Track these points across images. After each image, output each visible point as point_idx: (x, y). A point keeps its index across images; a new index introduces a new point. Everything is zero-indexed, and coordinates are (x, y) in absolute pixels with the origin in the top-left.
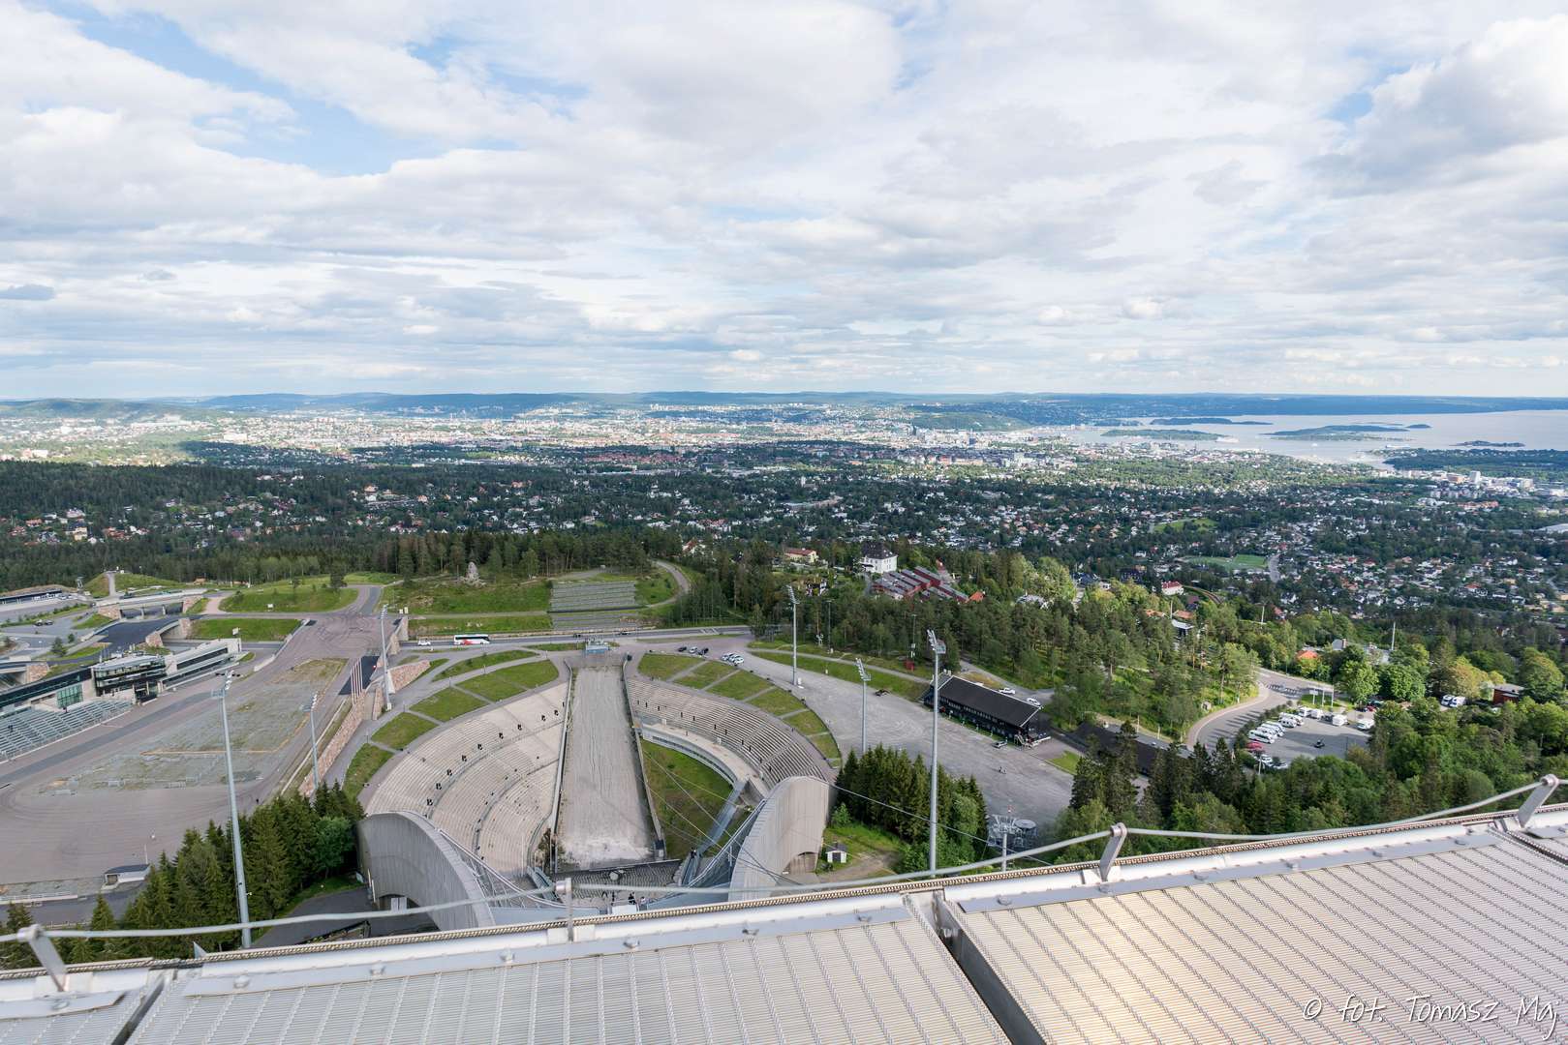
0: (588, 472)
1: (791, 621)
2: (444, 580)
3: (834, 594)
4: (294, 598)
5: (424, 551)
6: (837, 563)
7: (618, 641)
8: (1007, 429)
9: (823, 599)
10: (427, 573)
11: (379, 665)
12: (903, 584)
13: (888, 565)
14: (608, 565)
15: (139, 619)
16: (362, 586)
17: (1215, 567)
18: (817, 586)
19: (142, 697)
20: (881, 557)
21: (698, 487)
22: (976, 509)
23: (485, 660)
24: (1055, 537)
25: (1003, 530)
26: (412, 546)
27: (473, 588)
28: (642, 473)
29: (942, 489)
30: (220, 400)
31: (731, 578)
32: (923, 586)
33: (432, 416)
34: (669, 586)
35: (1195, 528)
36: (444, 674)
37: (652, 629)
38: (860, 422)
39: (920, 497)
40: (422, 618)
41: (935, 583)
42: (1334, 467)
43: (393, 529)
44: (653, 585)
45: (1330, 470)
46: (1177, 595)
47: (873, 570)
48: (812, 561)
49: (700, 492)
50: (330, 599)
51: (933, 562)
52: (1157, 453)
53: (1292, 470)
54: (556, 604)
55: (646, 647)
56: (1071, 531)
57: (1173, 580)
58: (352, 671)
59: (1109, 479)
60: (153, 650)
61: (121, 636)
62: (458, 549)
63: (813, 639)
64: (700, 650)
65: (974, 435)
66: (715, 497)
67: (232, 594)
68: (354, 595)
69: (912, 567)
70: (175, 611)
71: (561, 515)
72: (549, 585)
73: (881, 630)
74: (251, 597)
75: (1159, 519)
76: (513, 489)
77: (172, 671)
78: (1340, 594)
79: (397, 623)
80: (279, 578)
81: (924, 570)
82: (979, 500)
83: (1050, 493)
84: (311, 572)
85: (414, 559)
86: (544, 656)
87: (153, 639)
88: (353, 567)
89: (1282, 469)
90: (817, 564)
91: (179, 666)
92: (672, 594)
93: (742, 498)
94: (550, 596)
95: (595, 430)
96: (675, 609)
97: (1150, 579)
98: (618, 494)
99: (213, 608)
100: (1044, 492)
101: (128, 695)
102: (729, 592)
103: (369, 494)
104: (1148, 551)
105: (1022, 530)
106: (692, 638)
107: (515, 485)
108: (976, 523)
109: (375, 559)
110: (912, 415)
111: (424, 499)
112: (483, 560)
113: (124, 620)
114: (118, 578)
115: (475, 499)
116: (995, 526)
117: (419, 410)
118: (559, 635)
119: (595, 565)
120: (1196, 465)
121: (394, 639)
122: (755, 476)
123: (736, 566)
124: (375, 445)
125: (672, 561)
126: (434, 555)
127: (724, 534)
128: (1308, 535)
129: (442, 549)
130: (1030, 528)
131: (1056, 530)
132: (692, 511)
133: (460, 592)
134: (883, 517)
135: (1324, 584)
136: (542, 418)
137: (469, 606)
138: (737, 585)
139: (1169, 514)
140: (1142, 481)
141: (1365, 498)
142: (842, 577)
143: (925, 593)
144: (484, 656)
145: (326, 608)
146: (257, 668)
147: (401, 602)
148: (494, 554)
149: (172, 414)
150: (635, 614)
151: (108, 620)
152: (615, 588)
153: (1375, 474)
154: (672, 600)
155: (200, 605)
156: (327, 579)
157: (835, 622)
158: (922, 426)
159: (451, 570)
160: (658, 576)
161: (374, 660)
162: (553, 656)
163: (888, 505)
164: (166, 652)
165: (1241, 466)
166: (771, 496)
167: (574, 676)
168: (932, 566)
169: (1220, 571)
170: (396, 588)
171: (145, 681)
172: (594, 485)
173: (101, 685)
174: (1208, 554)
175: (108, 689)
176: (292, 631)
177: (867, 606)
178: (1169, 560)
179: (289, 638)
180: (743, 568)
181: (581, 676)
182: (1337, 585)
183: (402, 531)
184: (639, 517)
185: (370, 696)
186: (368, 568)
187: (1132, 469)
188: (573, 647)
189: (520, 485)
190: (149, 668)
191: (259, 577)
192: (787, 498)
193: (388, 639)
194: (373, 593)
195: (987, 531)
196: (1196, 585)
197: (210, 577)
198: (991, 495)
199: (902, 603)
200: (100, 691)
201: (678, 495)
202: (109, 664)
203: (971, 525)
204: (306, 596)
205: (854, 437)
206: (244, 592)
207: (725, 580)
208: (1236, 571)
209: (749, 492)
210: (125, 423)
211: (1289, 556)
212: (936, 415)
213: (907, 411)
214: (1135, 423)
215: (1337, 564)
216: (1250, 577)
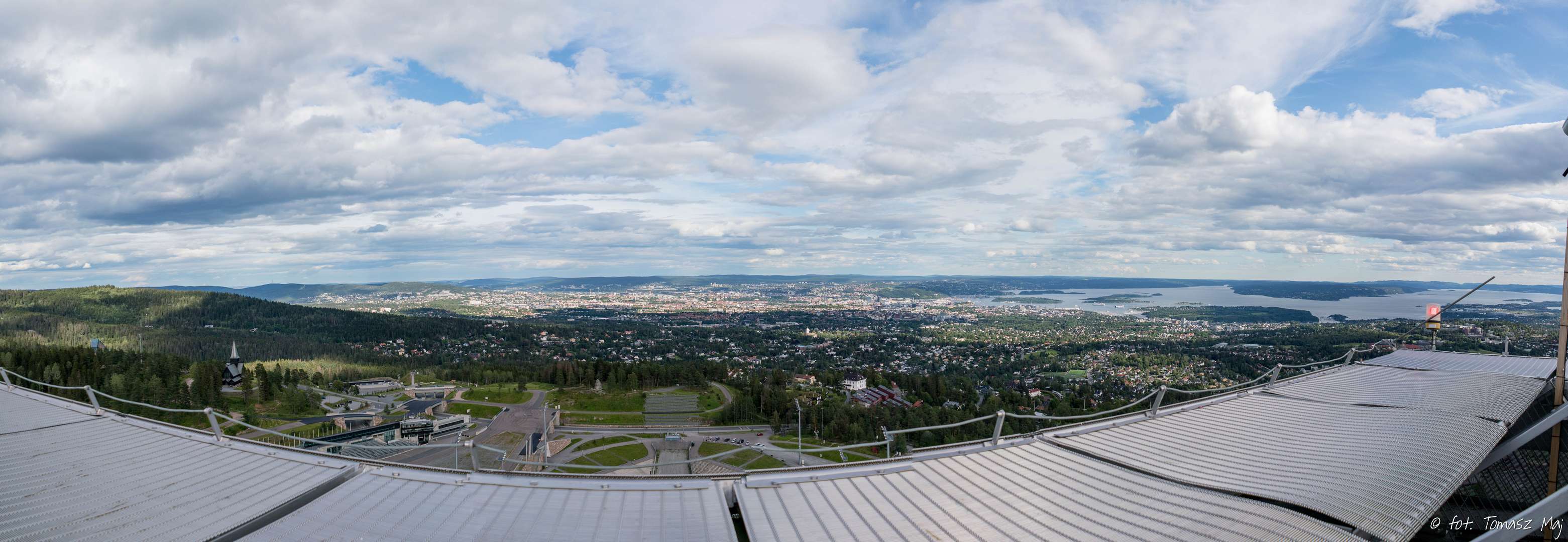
0: (671, 325)
1: (798, 422)
2: (581, 390)
3: (826, 404)
4: (499, 395)
5: (571, 371)
6: (828, 384)
7: (686, 433)
8: (935, 298)
9: (819, 407)
10: (572, 385)
11: (542, 439)
12: (871, 397)
13: (860, 385)
14: (681, 384)
15: (423, 399)
16: (536, 391)
17: (1058, 378)
18: (815, 399)
19: (421, 442)
20: (857, 379)
21: (740, 335)
22: (917, 348)
23: (604, 441)
24: (966, 364)
25: (934, 361)
26: (564, 368)
27: (598, 396)
28: (705, 326)
29: (896, 336)
31: (759, 393)
32: (883, 398)
33: (580, 291)
34: (719, 398)
35: (1047, 355)
36: (579, 448)
37: (708, 426)
38: (844, 294)
39: (882, 341)
40: (568, 412)
41: (891, 396)
42: (1118, 317)
43: (555, 358)
44: (709, 398)
45: (1116, 319)
46: (1038, 396)
47: (851, 388)
48: (812, 382)
49: (742, 338)
50: (518, 397)
51: (890, 383)
52: (1024, 311)
53: (1097, 320)
54: (648, 407)
55: (704, 437)
56: (976, 360)
57: (1035, 387)
58: (528, 443)
59: (997, 327)
60: (428, 417)
61: (415, 407)
62: (590, 371)
63: (812, 434)
64: (738, 441)
65: (915, 301)
66: (751, 342)
67: (467, 390)
68: (530, 395)
69: (876, 386)
70: (440, 396)
71: (654, 352)
72: (644, 396)
73: (855, 427)
74: (478, 392)
75: (1026, 351)
76: (625, 335)
77: (436, 429)
79: (554, 414)
80: (492, 382)
81: (884, 388)
82: (918, 342)
83: (962, 337)
84: (508, 380)
85: (565, 376)
86: (640, 440)
87: (428, 411)
88: (531, 379)
89: (1092, 319)
90: (815, 384)
91: (440, 427)
92: (721, 404)
93: (768, 342)
94: (644, 402)
95: (676, 298)
96: (723, 413)
97: (1022, 387)
98: (690, 339)
99: (458, 397)
100: (959, 337)
101: (415, 439)
102: (757, 402)
103: (543, 336)
104: (1021, 371)
105: (946, 361)
106: (733, 433)
107: (627, 333)
108: (918, 357)
109: (543, 375)
110: (877, 289)
111: (573, 340)
112: (604, 379)
113: (416, 399)
114: (416, 376)
115: (603, 341)
116: (929, 359)
117: (573, 287)
118: (651, 428)
119: (673, 384)
120: (1047, 318)
121: (551, 423)
122: (777, 328)
123: (762, 386)
124: (547, 307)
125: (721, 382)
126: (576, 374)
127: (756, 366)
128: (1107, 356)
129: (581, 370)
130: (950, 359)
131: (966, 360)
132: (736, 350)
133: (590, 398)
134: (859, 354)
135: (1116, 384)
136: (644, 291)
137: (596, 407)
138: (763, 398)
139: (1032, 349)
140: (1016, 328)
141: (1133, 334)
142: (831, 393)
143: (885, 403)
144: (603, 439)
145: (515, 402)
146: (477, 433)
147: (556, 402)
148: (611, 375)
150: (697, 416)
151: (410, 398)
152: (687, 399)
153: (1138, 321)
154: (721, 407)
155: (452, 394)
156: (516, 385)
157: (826, 422)
158: (883, 296)
159: (586, 384)
160: (712, 392)
161: (540, 436)
162: (645, 441)
163: (862, 346)
164: (434, 418)
165: (1071, 319)
166: (787, 341)
167: (658, 455)
168: (889, 385)
169: (1062, 380)
170: (554, 393)
171: (423, 433)
172: (675, 333)
173: (403, 432)
174: (1054, 371)
175: (406, 435)
176: (496, 413)
177: (847, 412)
178: (1033, 376)
179: (495, 418)
180: (767, 387)
181: (663, 455)
182: (1122, 383)
183: (560, 359)
184: (703, 354)
185: (536, 457)
186: (540, 380)
187: (1010, 322)
188: (657, 436)
189: (630, 333)
190: (426, 426)
191: (482, 381)
192: (797, 342)
193: (548, 424)
194: (541, 394)
195: (924, 362)
196: (1048, 389)
197: (459, 379)
198: (926, 340)
199: (869, 410)
200: (403, 435)
201: (728, 340)
202: (408, 422)
203: (914, 358)
204: (505, 394)
205: (840, 303)
206: (474, 389)
207: (755, 395)
208: (1070, 380)
209: (773, 338)
211: (1097, 369)
212: (891, 289)
213: (873, 287)
214: (1011, 293)
215: (1122, 372)
216: (1078, 383)
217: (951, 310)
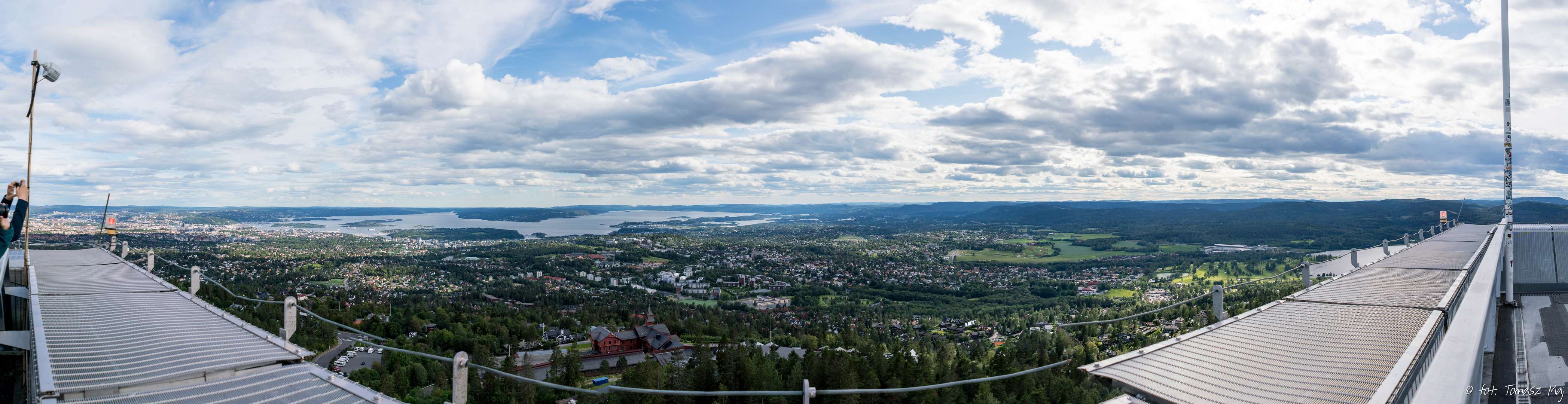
8: (227, 224)
17: (322, 286)
22: (213, 263)
24: (250, 276)
25: (226, 273)
29: (196, 253)
35: (313, 268)
38: (157, 221)
39: (185, 258)
42: (368, 238)
46: (305, 300)
52: (296, 234)
56: (258, 272)
57: (303, 293)
59: (275, 247)
65: (212, 226)
75: (298, 265)
82: (214, 258)
89: (349, 240)
97: (293, 293)
100: (245, 254)
104: (293, 281)
105: (235, 273)
108: (213, 270)
110: (182, 217)
116: (222, 271)
120: (313, 239)
128: (360, 268)
130: (238, 271)
131: (251, 272)
134: (167, 268)
139: (302, 263)
140: (290, 247)
141: (381, 251)
153: (384, 240)
158: (187, 223)
165: (333, 239)
169: (324, 288)
174: (319, 280)
178: (302, 284)
187: (285, 242)
195: (218, 274)
198: (220, 256)
203: (210, 271)
205: (154, 228)
208: (331, 287)
211: (353, 278)
212: (194, 217)
213: (179, 215)
214: (286, 220)
215: (372, 281)
216: (337, 289)
217: (239, 233)
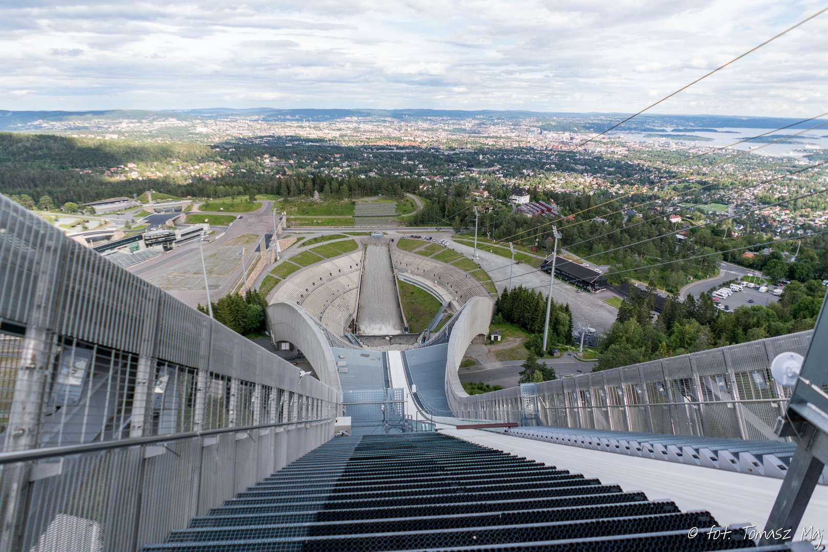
0: (372, 150)
1: (474, 225)
2: (302, 199)
3: (497, 213)
4: (232, 205)
5: (293, 184)
6: (499, 198)
7: (387, 232)
8: (591, 133)
9: (491, 215)
10: (294, 196)
11: (273, 238)
12: (532, 210)
13: (525, 199)
14: (382, 195)
15: (162, 213)
16: (264, 201)
17: (699, 209)
18: (487, 209)
19: (166, 249)
20: (522, 195)
21: (427, 159)
23: (323, 238)
24: (613, 190)
25: (585, 186)
26: (287, 182)
27: (316, 204)
28: (398, 151)
29: (554, 163)
30: (193, 111)
31: (444, 202)
32: (543, 211)
33: (294, 120)
34: (413, 206)
35: (690, 188)
36: (304, 244)
37: (404, 227)
38: (512, 127)
40: (292, 217)
41: (549, 210)
42: (773, 158)
43: (278, 176)
44: (405, 205)
45: (771, 160)
46: (677, 222)
47: (517, 202)
48: (485, 196)
49: (428, 162)
50: (249, 207)
51: (549, 199)
53: (749, 159)
54: (357, 212)
55: (401, 235)
56: (621, 188)
57: (676, 214)
58: (261, 241)
59: (645, 161)
60: (170, 228)
61: (155, 221)
62: (309, 184)
63: (485, 234)
64: (428, 238)
65: (573, 135)
66: (435, 164)
67: (204, 203)
68: (260, 205)
69: (537, 202)
70: (179, 210)
71: (360, 172)
72: (354, 203)
73: (521, 232)
74: (212, 204)
75: (671, 183)
76: (335, 158)
77: (179, 237)
78: (768, 226)
79: (281, 219)
80: (225, 196)
81: (544, 203)
82: (573, 169)
83: (612, 167)
84: (239, 194)
85: (288, 188)
86: (351, 238)
87: (169, 223)
88: (260, 192)
89: (743, 158)
90: (488, 198)
91: (182, 235)
92: (414, 210)
93: (449, 165)
94: (354, 208)
95: (375, 128)
96: (416, 217)
97: (664, 213)
98: (387, 162)
99: (195, 209)
100: (609, 167)
101: (160, 248)
102: (443, 209)
103: (266, 158)
104: (663, 199)
105: (596, 186)
106: (424, 233)
107: (336, 156)
108: (571, 182)
109: (269, 188)
110: (540, 124)
111: (292, 162)
112: (321, 190)
113: (156, 213)
114: (152, 194)
115: (316, 162)
116: (581, 183)
117: (289, 117)
118: (357, 228)
119: (376, 194)
120: (694, 155)
121: (279, 226)
122: (456, 154)
123: (447, 197)
124: (268, 134)
125: (414, 193)
126: (298, 187)
127: (440, 183)
128: (753, 194)
129: (301, 184)
130: (599, 185)
131: (613, 186)
132: (424, 171)
133: (310, 205)
135: (759, 221)
136: (349, 122)
137: (315, 212)
138: (447, 206)
139: (676, 181)
140: (663, 162)
141: (788, 176)
142: (500, 205)
143: (544, 215)
144: (323, 237)
145: (248, 211)
146: (217, 238)
147: (283, 209)
148: (327, 187)
149: (172, 118)
150: (396, 219)
151: (149, 213)
152: (388, 205)
153: (796, 163)
154: (414, 213)
155: (189, 208)
156: (247, 197)
157: (497, 226)
158: (545, 130)
159: (306, 194)
160: (407, 201)
161: (271, 236)
162: (356, 238)
163: (525, 171)
164: (175, 229)
165: (719, 155)
166: (464, 165)
167: (366, 248)
168: (548, 201)
169: (702, 211)
170: (280, 202)
171: (167, 241)
172: (375, 157)
173: (147, 242)
174: (696, 202)
175: (151, 245)
176: (232, 221)
177: (514, 220)
178: (673, 205)
179: (231, 224)
180: (450, 198)
181: (369, 248)
182: (766, 222)
183: (282, 177)
184: (397, 174)
185: (270, 253)
186: (266, 192)
187: (658, 156)
188: (365, 234)
189: (338, 156)
190: (168, 235)
191: (216, 195)
192: (472, 166)
193: (277, 227)
194: (269, 204)
195: (577, 185)
196: (689, 218)
197: (194, 195)
198: (580, 167)
199: (532, 219)
200: (147, 245)
201: (417, 163)
202: (151, 233)
203: (569, 182)
204: (238, 205)
205: (509, 135)
206: (209, 202)
207: (441, 204)
208: (710, 212)
209: (453, 162)
210: (151, 122)
211: (741, 205)
212: (554, 124)
213: (538, 121)
214: (663, 131)
215: (768, 211)
217: (604, 143)
